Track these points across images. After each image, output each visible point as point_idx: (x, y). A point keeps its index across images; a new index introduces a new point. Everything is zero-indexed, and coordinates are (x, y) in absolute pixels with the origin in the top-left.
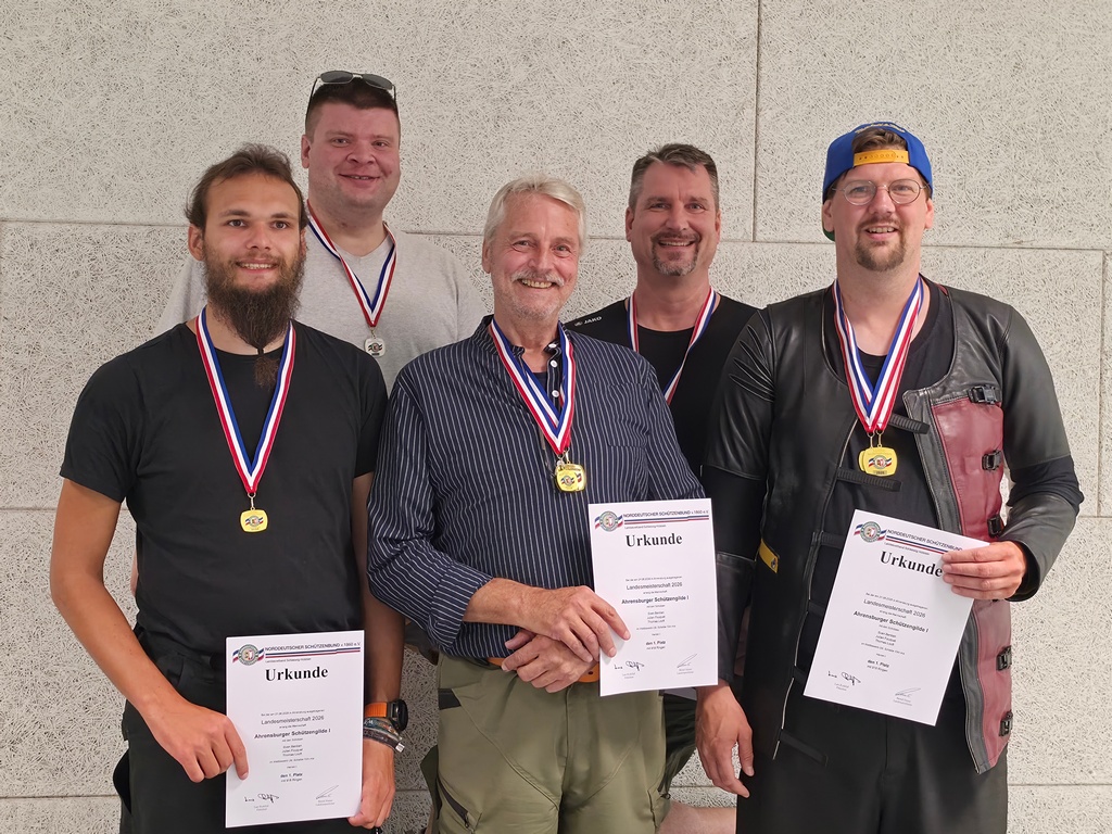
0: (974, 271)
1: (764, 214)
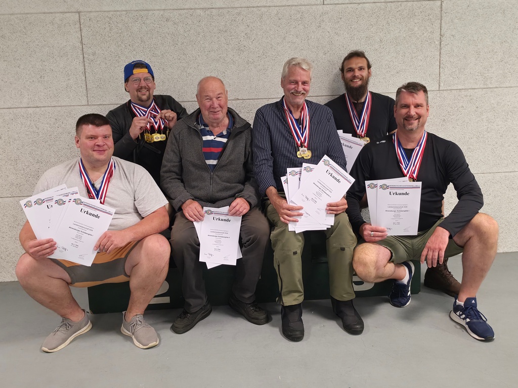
0: (397, 10)
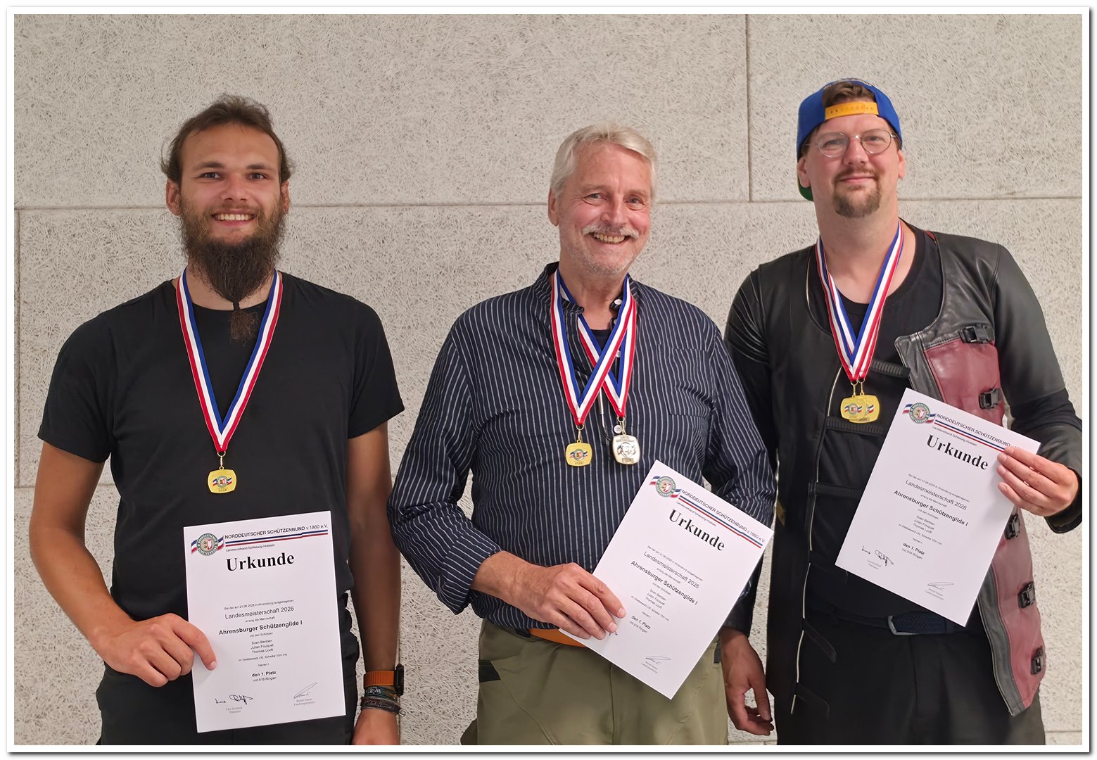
1: (759, 175)
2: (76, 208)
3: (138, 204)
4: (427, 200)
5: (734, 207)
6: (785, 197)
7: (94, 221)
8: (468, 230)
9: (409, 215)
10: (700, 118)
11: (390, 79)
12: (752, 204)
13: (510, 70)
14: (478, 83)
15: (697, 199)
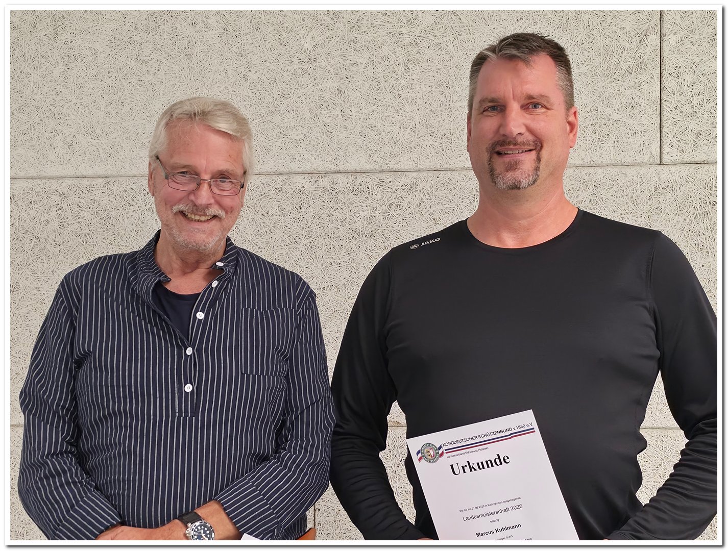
1: (671, 137)
2: (33, 178)
3: (85, 174)
4: (341, 168)
5: (644, 170)
6: (697, 159)
7: (47, 190)
8: (379, 197)
9: (324, 182)
10: (609, 80)
11: (308, 52)
12: (662, 167)
13: (421, 39)
14: (390, 53)
15: (605, 162)
